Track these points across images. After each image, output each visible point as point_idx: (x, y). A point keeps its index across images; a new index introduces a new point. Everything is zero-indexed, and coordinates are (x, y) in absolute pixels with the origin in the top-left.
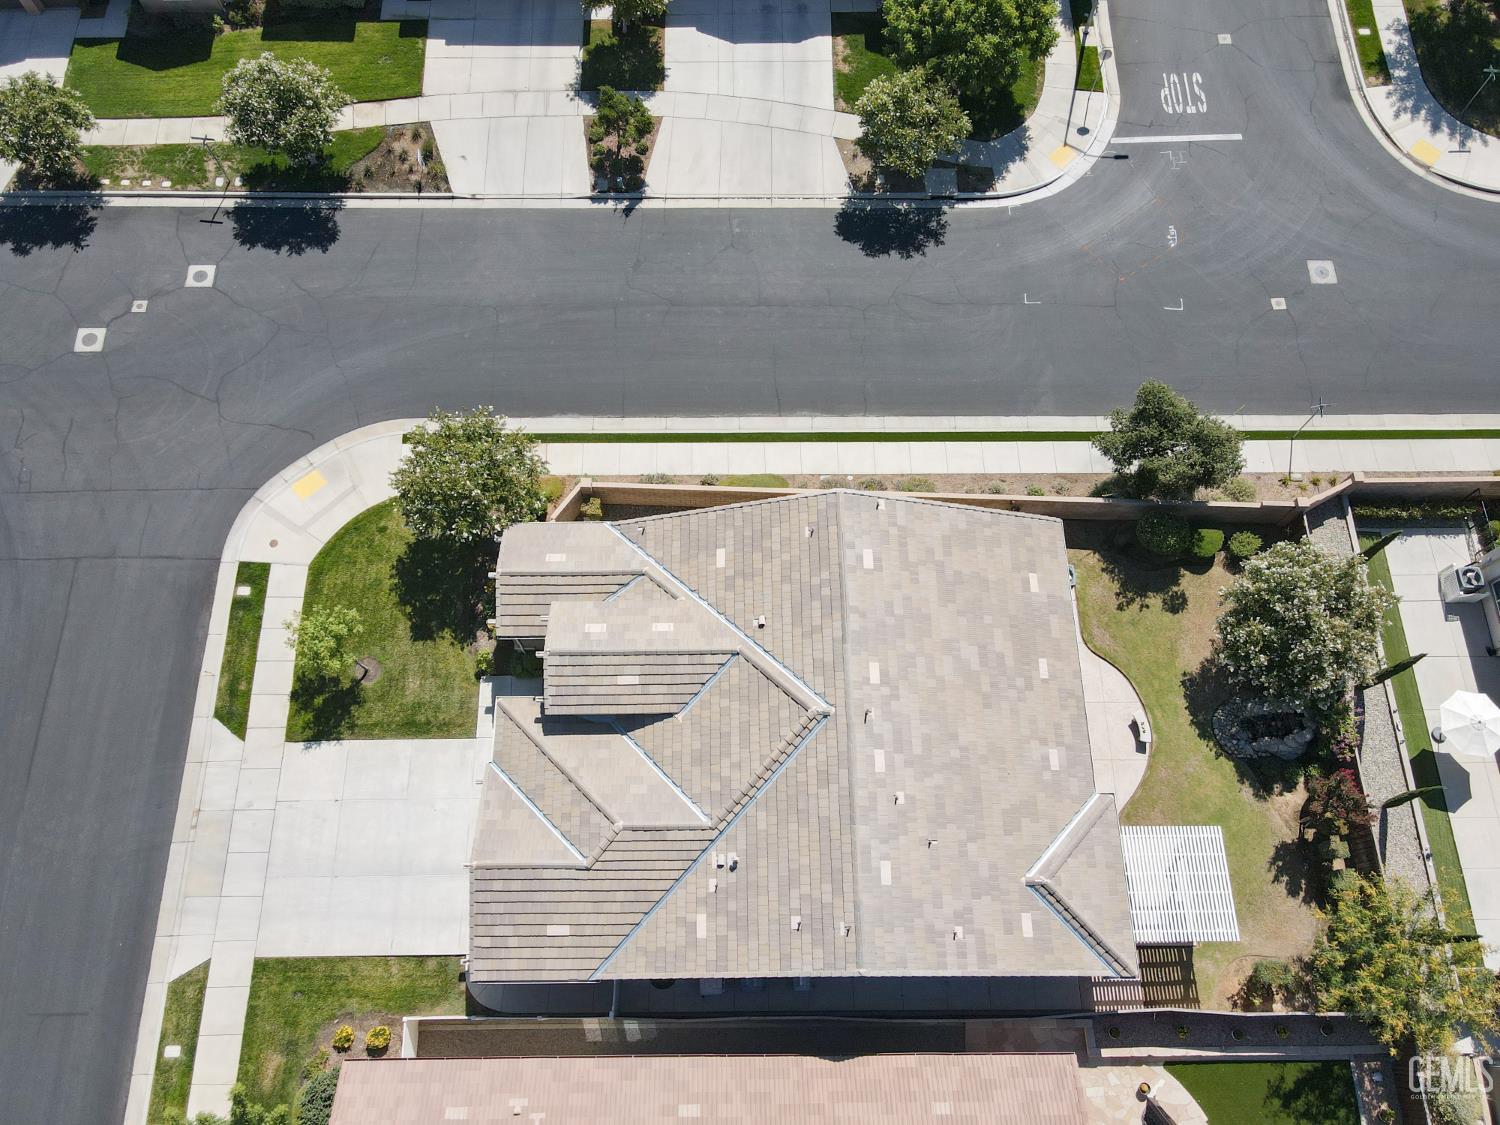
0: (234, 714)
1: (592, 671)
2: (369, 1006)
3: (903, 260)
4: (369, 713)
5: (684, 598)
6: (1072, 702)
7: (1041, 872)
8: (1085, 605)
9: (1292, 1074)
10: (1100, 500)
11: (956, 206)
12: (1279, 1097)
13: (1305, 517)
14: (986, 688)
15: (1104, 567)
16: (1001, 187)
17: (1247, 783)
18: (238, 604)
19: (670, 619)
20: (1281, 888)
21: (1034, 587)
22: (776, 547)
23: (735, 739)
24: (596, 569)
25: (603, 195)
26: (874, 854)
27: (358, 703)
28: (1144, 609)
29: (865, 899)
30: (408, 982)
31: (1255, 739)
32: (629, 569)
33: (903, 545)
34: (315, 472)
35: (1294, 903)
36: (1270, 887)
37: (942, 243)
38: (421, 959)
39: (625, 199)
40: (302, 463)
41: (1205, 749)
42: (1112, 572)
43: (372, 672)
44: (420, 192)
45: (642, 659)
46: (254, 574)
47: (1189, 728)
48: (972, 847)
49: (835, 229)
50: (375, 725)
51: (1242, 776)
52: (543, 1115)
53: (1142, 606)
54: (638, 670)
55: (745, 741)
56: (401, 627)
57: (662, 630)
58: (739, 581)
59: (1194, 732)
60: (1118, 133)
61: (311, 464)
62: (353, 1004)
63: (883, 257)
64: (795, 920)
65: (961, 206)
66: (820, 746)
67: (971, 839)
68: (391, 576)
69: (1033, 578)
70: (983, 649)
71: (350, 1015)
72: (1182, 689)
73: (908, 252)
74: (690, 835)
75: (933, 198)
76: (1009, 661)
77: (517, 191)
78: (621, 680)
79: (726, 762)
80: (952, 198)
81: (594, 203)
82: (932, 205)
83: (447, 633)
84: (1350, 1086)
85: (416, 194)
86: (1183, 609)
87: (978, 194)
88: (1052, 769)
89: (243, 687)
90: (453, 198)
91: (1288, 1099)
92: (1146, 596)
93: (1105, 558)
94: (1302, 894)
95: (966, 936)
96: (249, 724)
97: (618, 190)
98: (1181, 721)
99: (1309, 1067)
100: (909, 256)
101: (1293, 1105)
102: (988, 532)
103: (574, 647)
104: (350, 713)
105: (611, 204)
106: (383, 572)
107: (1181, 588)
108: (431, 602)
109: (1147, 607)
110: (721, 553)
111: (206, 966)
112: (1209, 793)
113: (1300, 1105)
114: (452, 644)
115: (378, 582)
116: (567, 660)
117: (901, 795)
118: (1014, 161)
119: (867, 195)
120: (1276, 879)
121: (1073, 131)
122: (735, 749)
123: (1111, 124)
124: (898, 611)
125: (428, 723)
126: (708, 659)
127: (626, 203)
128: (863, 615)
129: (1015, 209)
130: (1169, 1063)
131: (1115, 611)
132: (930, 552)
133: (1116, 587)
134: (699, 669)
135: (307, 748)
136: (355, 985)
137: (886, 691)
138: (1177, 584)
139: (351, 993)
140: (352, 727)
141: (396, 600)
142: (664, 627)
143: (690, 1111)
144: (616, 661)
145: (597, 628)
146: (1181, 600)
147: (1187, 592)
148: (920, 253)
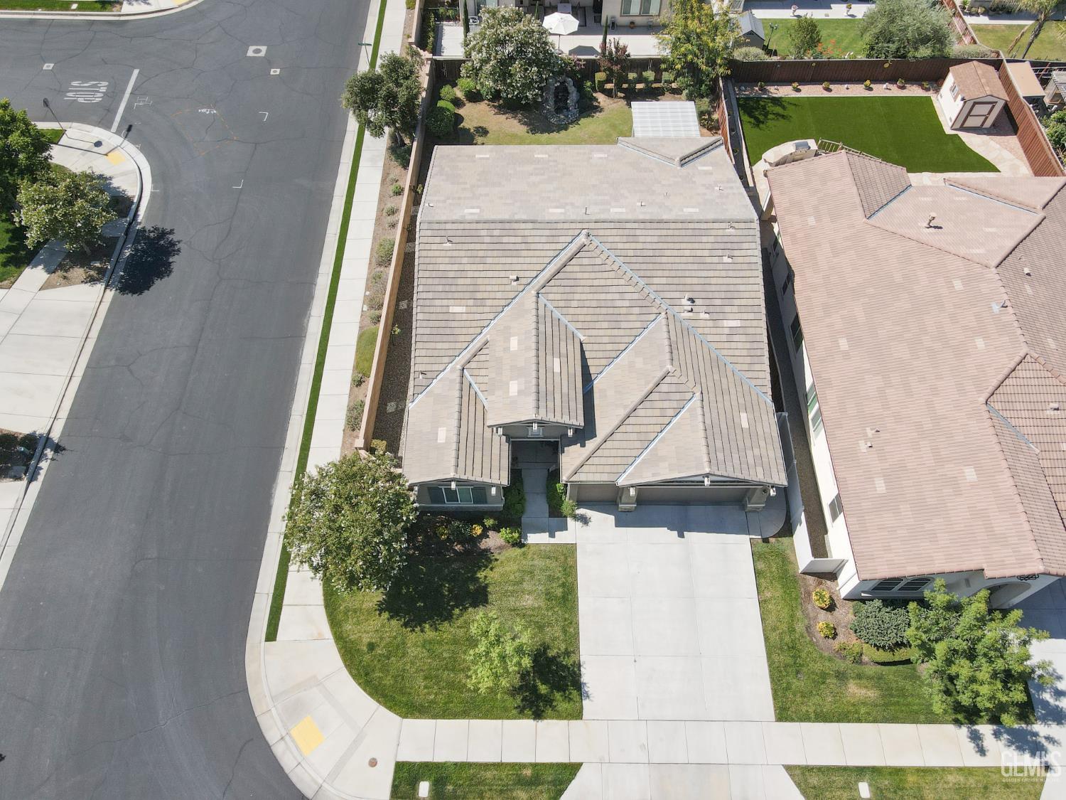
0: (555, 778)
1: (550, 388)
2: (799, 614)
3: (180, 254)
5: (488, 336)
7: (673, 161)
9: (746, 118)
11: (139, 221)
12: (758, 125)
14: (559, 174)
16: (132, 192)
17: (593, 114)
18: (438, 793)
21: (485, 156)
22: (455, 267)
25: (30, 471)
26: (680, 214)
27: (546, 650)
29: (710, 217)
30: (776, 584)
31: (567, 109)
32: (458, 382)
33: (460, 198)
34: (293, 733)
37: (172, 230)
38: (758, 574)
39: (43, 452)
40: (279, 750)
41: (573, 129)
45: (542, 353)
46: (405, 779)
47: (561, 134)
48: (664, 183)
49: (135, 296)
50: (565, 631)
51: (590, 116)
54: (549, 357)
55: (604, 290)
56: (473, 617)
57: (518, 344)
58: (479, 295)
60: (107, 128)
61: (282, 738)
62: (800, 627)
63: (174, 265)
64: (726, 260)
65: (140, 219)
66: (609, 241)
67: (659, 183)
68: (422, 631)
70: (532, 174)
71: (808, 628)
72: (537, 134)
73: (174, 251)
74: (672, 329)
75: (126, 234)
76: (539, 166)
78: (557, 369)
79: (619, 303)
80: (130, 224)
81: (36, 479)
82: (132, 235)
83: (481, 575)
84: (748, 99)
86: (486, 129)
87: (134, 207)
88: (607, 157)
89: (528, 772)
91: (759, 121)
95: (719, 186)
96: (565, 760)
97: (30, 457)
98: (557, 136)
99: (742, 112)
100: (179, 250)
102: (448, 169)
104: (554, 658)
105: (44, 465)
106: (416, 641)
107: (471, 128)
108: (450, 591)
110: (453, 309)
111: (788, 768)
112: (600, 130)
113: (761, 118)
114: (492, 569)
115: (427, 644)
116: (542, 404)
117: (639, 204)
119: (108, 274)
121: (96, 149)
122: (610, 297)
123: (98, 130)
124: (510, 201)
125: (563, 585)
126: (541, 313)
127: (48, 451)
128: (515, 214)
129: (155, 187)
132: (464, 189)
134: (549, 321)
135: (588, 696)
136: (784, 627)
137: (567, 207)
138: (469, 129)
139: (792, 630)
140: (567, 653)
141: (446, 624)
142: (514, 343)
143: (843, 344)
144: (542, 371)
145: (514, 387)
146: (480, 129)
147: (475, 126)
148: (177, 244)
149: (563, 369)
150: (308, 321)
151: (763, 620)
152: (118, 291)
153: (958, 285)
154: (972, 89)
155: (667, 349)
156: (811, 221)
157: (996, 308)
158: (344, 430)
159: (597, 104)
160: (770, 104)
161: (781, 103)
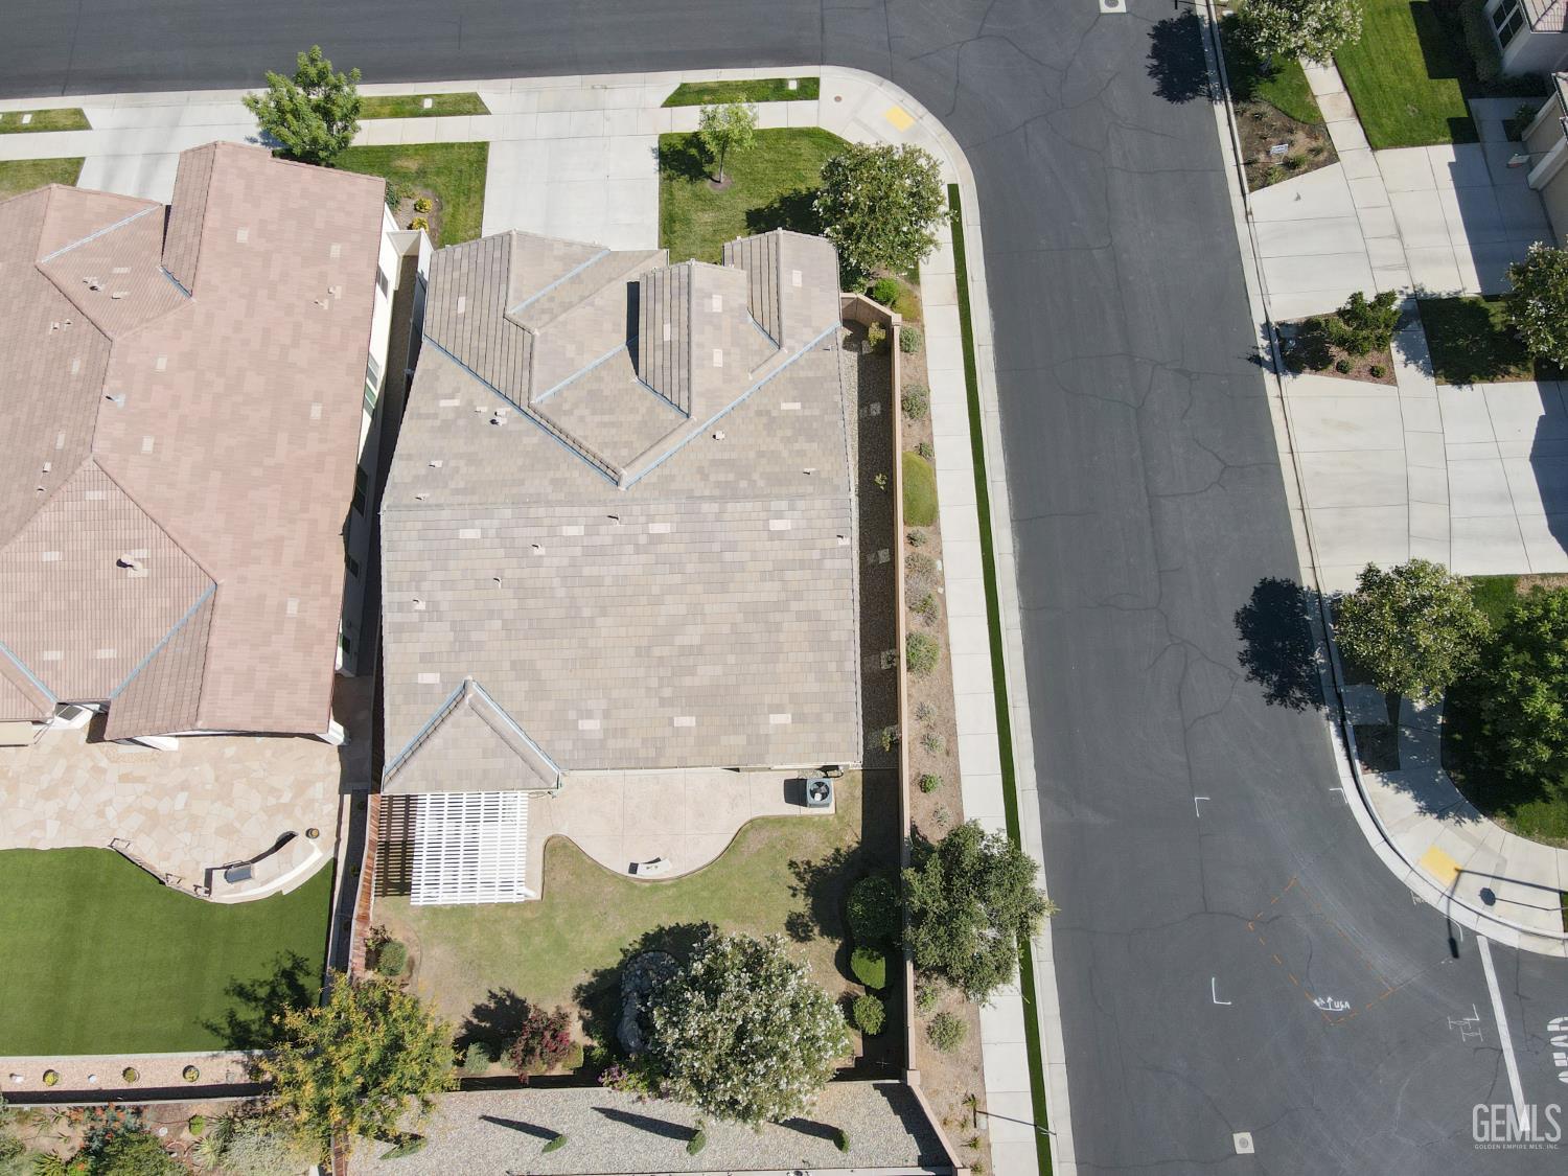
0: (682, 97)
1: (675, 302)
2: (446, 219)
3: (1237, 655)
4: (681, 189)
5: (751, 378)
6: (652, 753)
7: (476, 696)
8: (794, 825)
10: (907, 833)
11: (1332, 723)
12: (293, 968)
13: (897, 1081)
14: (657, 652)
15: (842, 852)
16: (1371, 781)
17: (593, 980)
18: (780, 84)
19: (727, 366)
20: (483, 1000)
21: (777, 719)
22: (797, 446)
23: (606, 418)
24: (784, 308)
25: (1273, 333)
26: (487, 522)
27: (691, 179)
28: (791, 892)
29: (446, 514)
32: (785, 336)
33: (803, 564)
34: (912, 121)
35: (466, 1011)
36: (485, 987)
37: (1270, 703)
39: (1273, 356)
41: (632, 938)
42: (836, 860)
43: (719, 186)
44: (1245, 164)
45: (684, 339)
46: (809, 90)
47: (655, 923)
48: (497, 624)
49: (1269, 578)
50: (671, 194)
51: (602, 975)
52: (326, 308)
53: (795, 889)
54: (675, 338)
55: (604, 425)
56: (760, 202)
57: (713, 358)
58: (764, 420)
59: (651, 929)
60: (1496, 948)
61: (922, 119)
62: (449, 209)
63: (1238, 633)
64: (438, 464)
65: (1332, 729)
66: (591, 481)
67: (505, 622)
69: (785, 719)
70: (697, 651)
71: (441, 208)
72: (699, 923)
73: (1250, 662)
74: (525, 388)
75: (1339, 696)
76: (688, 681)
77: (1263, 252)
78: (667, 327)
79: (587, 413)
80: (1343, 719)
81: (1262, 326)
82: (1328, 693)
85: (1241, 161)
86: (791, 935)
87: (1354, 750)
88: (580, 722)
89: (706, 98)
90: (1244, 195)
91: (288, 976)
92: (806, 895)
93: (853, 854)
94: (475, 1021)
95: (417, 614)
96: (674, 109)
97: (1282, 348)
98: (664, 916)
100: (1243, 662)
101: (284, 981)
102: (832, 667)
103: (696, 284)
104: (682, 175)
105: (1262, 343)
107: (818, 937)
109: (794, 895)
110: (797, 406)
111: (487, 113)
112: (585, 936)
115: (803, 179)
116: (684, 280)
117: (540, 551)
118: (1417, 798)
119: (1328, 615)
120: (493, 996)
121: (1487, 883)
122: (598, 418)
123: (1512, 940)
124: (728, 556)
125: (673, 232)
126: (684, 394)
127: (1267, 358)
128: (718, 518)
129: (1340, 796)
131: (789, 858)
132: (798, 596)
133: (817, 862)
134: (675, 389)
135: (653, 150)
136: (462, 209)
137: (643, 540)
138: (822, 934)
139: (456, 207)
140: (670, 178)
141: (786, 194)
142: (718, 359)
143: (316, 412)
144: (684, 318)
145: (717, 304)
146: (803, 935)
147: (812, 943)
148: (1251, 676)
149: (659, 331)
151: (482, 213)
152: (1298, 586)
153: (148, 445)
155: (535, 362)
156: (292, 607)
157: (120, 400)
158: (929, 391)
159: (585, 1012)
160: (255, 1027)
161: (233, 1033)
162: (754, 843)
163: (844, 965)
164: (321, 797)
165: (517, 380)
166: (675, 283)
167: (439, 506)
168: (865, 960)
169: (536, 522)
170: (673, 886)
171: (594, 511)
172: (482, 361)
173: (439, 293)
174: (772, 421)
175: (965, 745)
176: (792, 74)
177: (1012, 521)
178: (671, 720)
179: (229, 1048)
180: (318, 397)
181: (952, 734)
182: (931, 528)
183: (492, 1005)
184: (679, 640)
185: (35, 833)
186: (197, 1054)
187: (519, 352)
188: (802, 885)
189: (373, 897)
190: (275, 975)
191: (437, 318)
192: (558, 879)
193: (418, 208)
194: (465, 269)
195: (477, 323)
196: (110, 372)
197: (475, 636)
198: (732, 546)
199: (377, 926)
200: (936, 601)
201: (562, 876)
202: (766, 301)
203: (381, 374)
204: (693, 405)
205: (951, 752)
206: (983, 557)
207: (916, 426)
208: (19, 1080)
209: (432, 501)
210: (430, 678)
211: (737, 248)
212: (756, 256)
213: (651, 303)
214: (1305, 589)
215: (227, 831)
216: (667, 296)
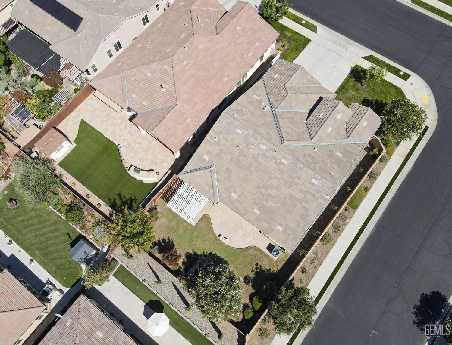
0: (369, 58)
2: (287, 53)
3: (414, 304)
4: (352, 82)
5: (334, 141)
6: (243, 213)
7: (213, 169)
8: (264, 255)
10: (290, 279)
11: (428, 343)
13: (243, 334)
14: (262, 190)
15: (271, 270)
17: (192, 253)
18: (399, 71)
19: (330, 133)
20: (166, 238)
21: (279, 227)
22: (333, 165)
23: (291, 126)
24: (356, 129)
26: (245, 131)
27: (356, 81)
28: (252, 270)
29: (237, 123)
32: (351, 136)
33: (313, 195)
34: (429, 102)
35: (161, 238)
36: (168, 236)
37: (414, 324)
40: (434, 101)
41: (208, 251)
42: (268, 271)
43: (362, 87)
45: (324, 120)
46: (405, 77)
47: (215, 252)
48: (230, 157)
49: (440, 292)
50: (348, 81)
51: (195, 254)
52: (245, 57)
53: (253, 270)
54: (322, 118)
55: (288, 127)
56: (370, 98)
57: (328, 129)
58: (330, 153)
59: (213, 252)
61: (432, 103)
62: (290, 51)
63: (419, 299)
64: (244, 110)
66: (276, 137)
67: (232, 157)
69: (281, 229)
70: (271, 197)
71: (288, 49)
72: (225, 260)
73: (416, 308)
74: (277, 106)
76: (264, 202)
78: (322, 114)
79: (287, 121)
86: (244, 280)
88: (232, 193)
89: (375, 62)
91: (132, 200)
92: (255, 274)
93: (273, 273)
94: (161, 241)
95: (214, 141)
96: (365, 60)
98: (218, 252)
100: (414, 307)
101: (130, 201)
102: (302, 225)
103: (338, 108)
104: (355, 78)
107: (250, 286)
109: (252, 271)
110: (341, 156)
111: (316, 33)
112: (198, 242)
115: (386, 99)
116: (335, 105)
117: (252, 147)
120: (169, 239)
122: (289, 124)
124: (296, 180)
125: (341, 91)
126: (314, 133)
128: (301, 169)
130: (158, 183)
131: (257, 262)
132: (306, 202)
133: (263, 268)
134: (313, 130)
135: (352, 67)
136: (293, 53)
137: (278, 161)
138: (252, 286)
139: (292, 51)
140: (351, 77)
141: (378, 100)
142: (329, 130)
143: (225, 79)
144: (328, 115)
145: (339, 116)
146: (247, 282)
147: (248, 286)
148: (414, 313)
149: (320, 113)
150: (372, 231)
151: (297, 57)
152: (447, 300)
153: (185, 63)
154: (58, 140)
155: (284, 101)
156: (189, 120)
157: (186, 49)
158: (379, 175)
159: (185, 259)
160: (118, 206)
161: (113, 203)
162: (252, 252)
163: (251, 297)
164: (165, 167)
165: (276, 102)
166: (332, 104)
167: (237, 120)
168: (257, 300)
169: (256, 139)
170: (225, 246)
171: (272, 146)
172: (271, 92)
173: (273, 69)
174: (331, 155)
175: (321, 269)
176: (404, 70)
177: (376, 224)
178: (253, 209)
179: (110, 206)
180: (228, 76)
181: (320, 264)
182: (353, 210)
183: (167, 241)
184: (269, 191)
185: (106, 132)
186: (103, 202)
187: (282, 96)
188: (256, 271)
189: (160, 197)
190: (129, 198)
191: (268, 75)
192: (201, 225)
193: (283, 46)
194: (283, 68)
195: (276, 82)
196: (189, 42)
197: (223, 155)
198: (299, 178)
199: (156, 204)
200: (341, 229)
201: (202, 225)
202: (352, 124)
203: (246, 80)
204: (314, 137)
205: (316, 268)
206: (362, 227)
207: (369, 182)
208: (67, 180)
209: (236, 117)
210: (206, 158)
211: (355, 106)
212: (358, 111)
213: (323, 105)
214: (448, 302)
215: (141, 160)
216: (328, 106)
